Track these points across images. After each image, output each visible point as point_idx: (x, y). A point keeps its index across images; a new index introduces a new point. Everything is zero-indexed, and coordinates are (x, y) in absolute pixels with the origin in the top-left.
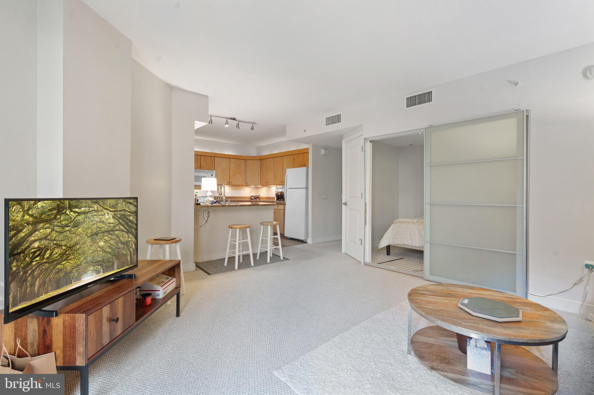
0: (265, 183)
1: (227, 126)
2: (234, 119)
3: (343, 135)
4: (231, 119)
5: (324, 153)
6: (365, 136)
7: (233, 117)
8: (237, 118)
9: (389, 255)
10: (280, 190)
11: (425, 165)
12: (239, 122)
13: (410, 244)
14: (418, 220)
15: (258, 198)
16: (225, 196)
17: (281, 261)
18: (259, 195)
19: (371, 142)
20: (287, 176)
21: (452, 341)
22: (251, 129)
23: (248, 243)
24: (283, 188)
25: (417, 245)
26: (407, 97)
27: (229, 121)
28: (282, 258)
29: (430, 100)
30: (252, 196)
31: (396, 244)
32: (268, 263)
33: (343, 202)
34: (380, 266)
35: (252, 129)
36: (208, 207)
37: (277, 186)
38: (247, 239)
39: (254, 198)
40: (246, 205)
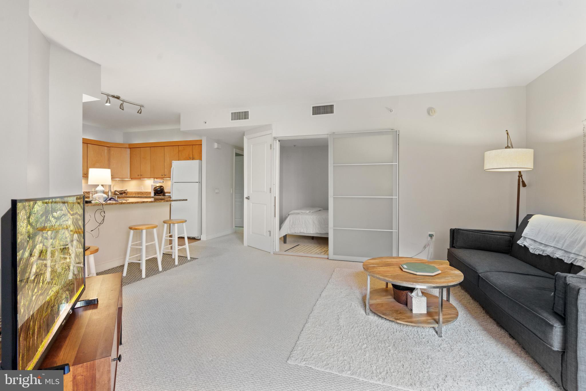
0: (138, 176)
1: (108, 104)
2: (118, 98)
3: (244, 132)
4: (113, 97)
5: (217, 147)
6: (274, 135)
7: (116, 95)
8: (122, 97)
9: (286, 243)
10: (158, 185)
11: (329, 165)
12: (123, 103)
13: (305, 232)
14: (310, 211)
15: (125, 193)
16: (111, 191)
17: (189, 261)
18: (126, 190)
19: (279, 141)
20: (173, 168)
21: (389, 299)
22: (138, 112)
23: (155, 245)
24: (163, 182)
25: (312, 232)
26: (313, 106)
27: (111, 98)
28: (189, 258)
29: (332, 112)
30: (116, 191)
31: (293, 233)
32: (177, 266)
33: (245, 195)
34: (286, 253)
35: (140, 112)
36: (102, 205)
37: (154, 180)
38: (154, 240)
39: (120, 193)
40: (147, 202)
